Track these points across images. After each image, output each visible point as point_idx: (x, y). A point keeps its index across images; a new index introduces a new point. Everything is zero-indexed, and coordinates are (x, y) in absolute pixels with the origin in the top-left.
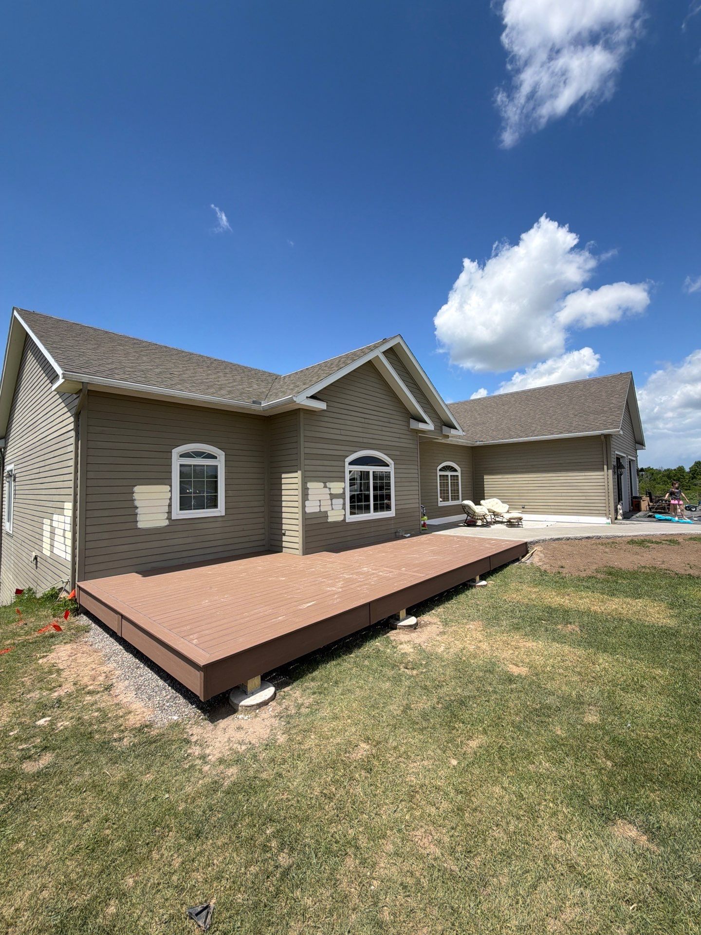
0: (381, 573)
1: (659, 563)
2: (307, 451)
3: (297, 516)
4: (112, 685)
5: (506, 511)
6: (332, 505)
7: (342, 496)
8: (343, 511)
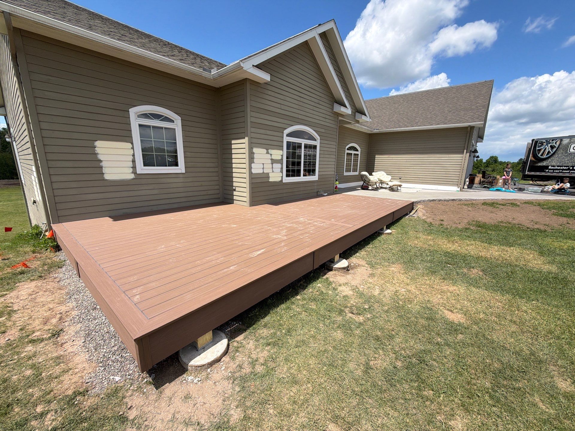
0: (316, 223)
1: (511, 219)
2: (253, 120)
3: (244, 176)
4: (61, 330)
5: (389, 180)
6: (272, 168)
7: (280, 161)
8: (281, 173)
